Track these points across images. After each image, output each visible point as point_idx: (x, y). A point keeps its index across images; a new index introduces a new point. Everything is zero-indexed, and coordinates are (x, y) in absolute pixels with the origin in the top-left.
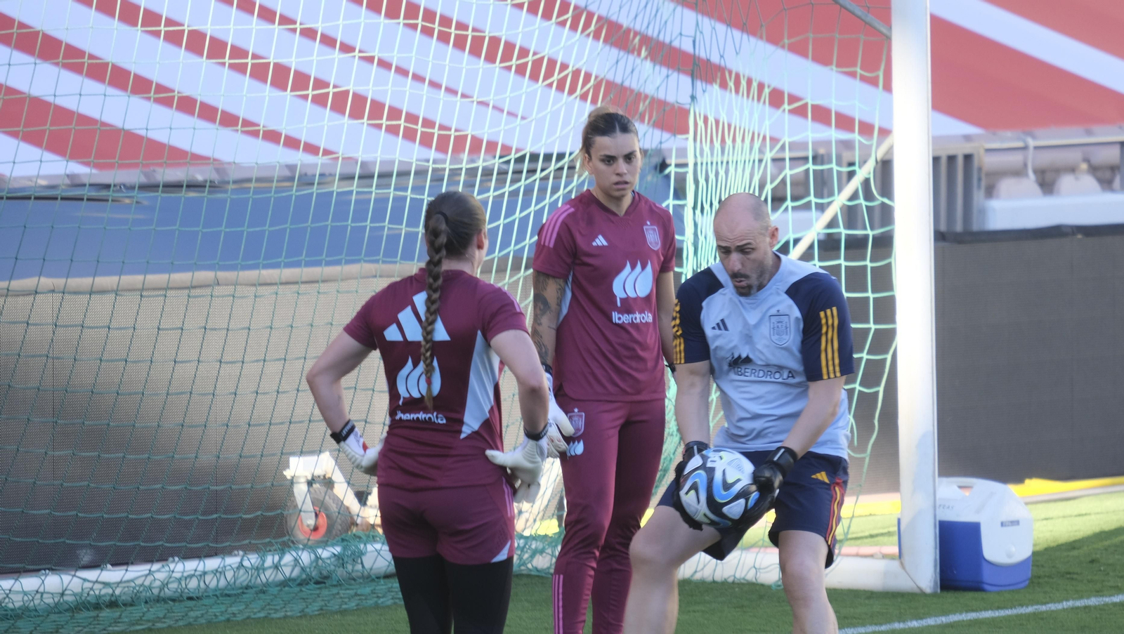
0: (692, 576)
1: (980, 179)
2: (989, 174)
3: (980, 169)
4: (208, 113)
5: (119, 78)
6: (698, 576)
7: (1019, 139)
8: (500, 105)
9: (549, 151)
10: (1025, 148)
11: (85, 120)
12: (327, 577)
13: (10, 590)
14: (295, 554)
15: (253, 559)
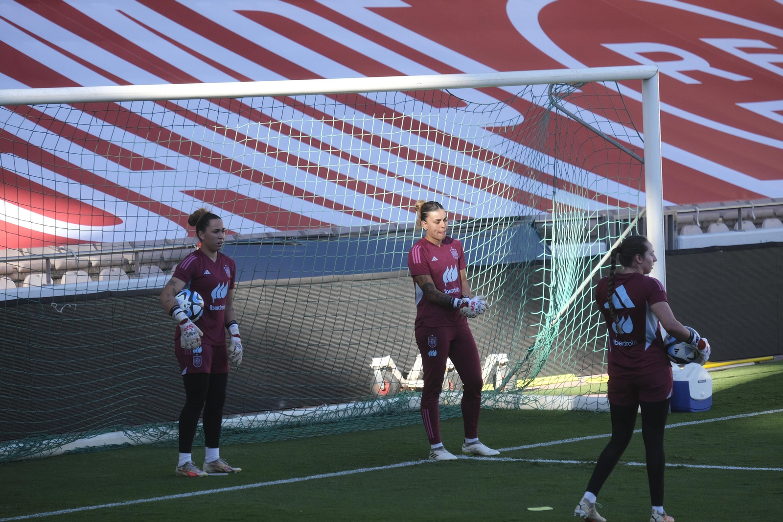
0: (558, 408)
1: (675, 226)
2: (679, 224)
3: (675, 222)
4: (329, 204)
5: (289, 189)
6: (560, 408)
7: (692, 208)
8: (461, 198)
9: (491, 217)
10: (696, 212)
11: (274, 208)
12: (393, 412)
13: (253, 420)
14: (378, 402)
15: (360, 405)
